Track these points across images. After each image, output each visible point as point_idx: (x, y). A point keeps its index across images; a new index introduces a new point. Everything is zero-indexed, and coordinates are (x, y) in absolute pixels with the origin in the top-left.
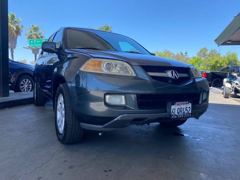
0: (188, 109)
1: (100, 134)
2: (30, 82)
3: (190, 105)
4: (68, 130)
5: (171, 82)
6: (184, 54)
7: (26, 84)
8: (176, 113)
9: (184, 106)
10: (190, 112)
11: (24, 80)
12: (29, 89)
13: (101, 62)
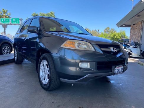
0: (122, 69)
1: (72, 85)
2: (8, 48)
3: (123, 67)
4: (52, 83)
5: (112, 54)
6: (97, 31)
7: (6, 49)
8: (117, 72)
9: (120, 68)
10: (123, 71)
11: (5, 47)
12: (8, 52)
13: (74, 42)
